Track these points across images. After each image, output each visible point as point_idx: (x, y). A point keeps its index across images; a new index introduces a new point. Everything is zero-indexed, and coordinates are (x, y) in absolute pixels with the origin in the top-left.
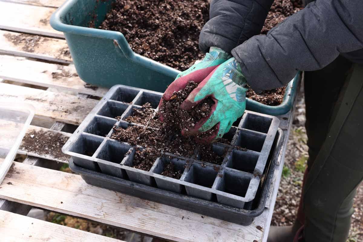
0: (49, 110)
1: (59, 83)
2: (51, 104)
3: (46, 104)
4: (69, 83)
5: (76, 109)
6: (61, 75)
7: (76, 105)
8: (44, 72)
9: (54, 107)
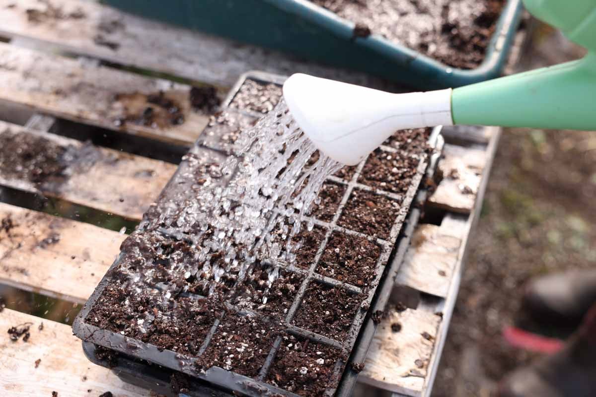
0: (21, 89)
1: (40, 32)
2: (27, 75)
3: (16, 77)
4: (63, 33)
5: (76, 89)
6: (46, 14)
7: (76, 81)
8: (12, 7)
9: (32, 83)
